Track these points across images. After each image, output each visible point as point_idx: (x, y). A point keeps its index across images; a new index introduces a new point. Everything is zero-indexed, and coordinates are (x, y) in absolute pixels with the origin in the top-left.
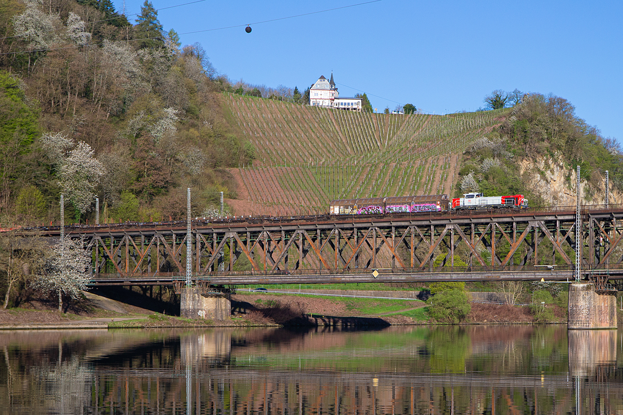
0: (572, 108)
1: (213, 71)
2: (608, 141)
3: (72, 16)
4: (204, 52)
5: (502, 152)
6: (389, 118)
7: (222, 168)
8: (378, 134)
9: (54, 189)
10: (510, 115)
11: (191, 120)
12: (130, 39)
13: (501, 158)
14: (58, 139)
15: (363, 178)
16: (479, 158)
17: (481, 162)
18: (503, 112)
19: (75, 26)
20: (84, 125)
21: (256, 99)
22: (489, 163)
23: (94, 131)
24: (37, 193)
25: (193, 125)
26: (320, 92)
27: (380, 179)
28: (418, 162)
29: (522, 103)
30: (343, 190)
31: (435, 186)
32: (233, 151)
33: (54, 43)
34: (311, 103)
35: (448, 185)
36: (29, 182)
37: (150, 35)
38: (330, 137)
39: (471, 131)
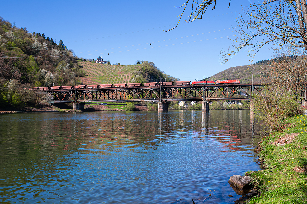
0: (154, 64)
1: (75, 55)
2: (162, 71)
3: (44, 43)
4: (73, 51)
5: (140, 74)
6: (114, 66)
7: (78, 77)
8: (113, 69)
9: (43, 81)
10: (141, 65)
11: (71, 66)
12: (57, 48)
13: (140, 75)
14: (44, 70)
15: (110, 79)
16: (135, 75)
17: (136, 76)
18: (140, 65)
19: (45, 45)
20: (48, 67)
21: (85, 61)
22: (137, 76)
23: (51, 68)
24: (39, 82)
25: (72, 67)
26: (99, 60)
27: (114, 79)
28: (122, 76)
29: (144, 63)
30: (105, 82)
31: (126, 81)
32: (81, 73)
33: (41, 49)
34: (97, 62)
35: (129, 81)
36: (37, 80)
37: (62, 47)
38: (102, 70)
39: (133, 69)
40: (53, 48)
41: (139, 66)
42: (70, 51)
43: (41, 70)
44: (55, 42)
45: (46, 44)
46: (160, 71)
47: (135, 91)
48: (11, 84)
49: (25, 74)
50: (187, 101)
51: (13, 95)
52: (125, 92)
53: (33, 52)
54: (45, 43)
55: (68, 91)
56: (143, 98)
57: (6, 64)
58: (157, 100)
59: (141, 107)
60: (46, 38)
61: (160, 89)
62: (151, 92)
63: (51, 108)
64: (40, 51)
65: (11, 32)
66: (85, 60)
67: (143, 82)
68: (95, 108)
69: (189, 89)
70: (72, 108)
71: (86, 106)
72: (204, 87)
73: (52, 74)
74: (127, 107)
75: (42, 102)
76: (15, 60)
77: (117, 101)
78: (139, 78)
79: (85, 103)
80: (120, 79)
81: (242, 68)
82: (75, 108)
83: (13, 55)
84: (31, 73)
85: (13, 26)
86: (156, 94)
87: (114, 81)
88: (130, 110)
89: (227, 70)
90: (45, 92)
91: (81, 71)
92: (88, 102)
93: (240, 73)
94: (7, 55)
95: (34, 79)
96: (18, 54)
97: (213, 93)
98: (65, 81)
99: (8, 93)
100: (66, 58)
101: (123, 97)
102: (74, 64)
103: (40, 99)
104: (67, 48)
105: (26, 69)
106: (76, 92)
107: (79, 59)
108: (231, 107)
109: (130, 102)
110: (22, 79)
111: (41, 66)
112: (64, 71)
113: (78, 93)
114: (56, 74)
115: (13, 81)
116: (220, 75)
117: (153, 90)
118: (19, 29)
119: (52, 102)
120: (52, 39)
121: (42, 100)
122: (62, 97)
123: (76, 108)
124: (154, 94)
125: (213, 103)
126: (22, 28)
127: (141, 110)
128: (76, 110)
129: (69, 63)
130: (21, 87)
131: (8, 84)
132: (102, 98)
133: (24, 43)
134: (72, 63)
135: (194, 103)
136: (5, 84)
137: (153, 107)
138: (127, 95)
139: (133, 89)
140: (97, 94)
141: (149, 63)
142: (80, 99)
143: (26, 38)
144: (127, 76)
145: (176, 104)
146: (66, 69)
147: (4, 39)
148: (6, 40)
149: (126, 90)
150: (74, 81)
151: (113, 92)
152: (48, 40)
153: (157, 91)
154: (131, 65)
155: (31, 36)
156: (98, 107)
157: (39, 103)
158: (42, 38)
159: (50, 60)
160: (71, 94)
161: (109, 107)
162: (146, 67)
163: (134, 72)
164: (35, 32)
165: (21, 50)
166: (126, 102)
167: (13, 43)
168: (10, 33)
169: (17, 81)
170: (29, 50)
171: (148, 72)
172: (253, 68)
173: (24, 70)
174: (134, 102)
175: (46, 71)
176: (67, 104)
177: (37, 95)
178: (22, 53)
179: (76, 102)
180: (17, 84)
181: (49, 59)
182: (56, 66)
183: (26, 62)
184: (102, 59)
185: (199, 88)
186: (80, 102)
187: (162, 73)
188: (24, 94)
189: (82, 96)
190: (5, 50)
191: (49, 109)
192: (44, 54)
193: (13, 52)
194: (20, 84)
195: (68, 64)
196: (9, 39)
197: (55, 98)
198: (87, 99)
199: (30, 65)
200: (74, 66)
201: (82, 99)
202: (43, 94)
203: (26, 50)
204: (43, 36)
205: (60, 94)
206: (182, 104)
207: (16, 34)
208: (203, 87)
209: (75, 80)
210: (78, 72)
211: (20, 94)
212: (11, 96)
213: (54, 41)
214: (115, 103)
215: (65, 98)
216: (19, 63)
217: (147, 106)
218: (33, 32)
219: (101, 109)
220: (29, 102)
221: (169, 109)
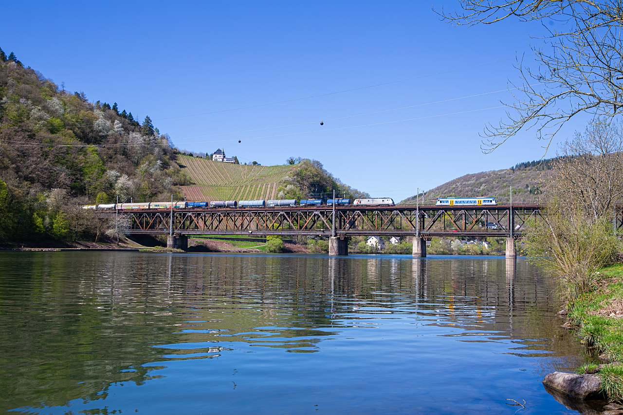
0: (322, 165)
1: (173, 145)
2: (336, 179)
3: (116, 122)
4: (170, 137)
5: (294, 183)
6: (246, 166)
7: (178, 186)
8: (242, 173)
9: (111, 193)
10: (297, 168)
11: (165, 165)
12: (140, 131)
13: (294, 185)
14: (113, 173)
15: (237, 191)
16: (285, 184)
17: (286, 186)
18: (294, 166)
19: (117, 125)
20: (123, 167)
21: (191, 157)
22: (289, 187)
23: (127, 169)
24: (105, 195)
25: (166, 168)
26: (217, 155)
27: (244, 191)
28: (259, 185)
29: (302, 162)
30: (229, 196)
31: (267, 196)
32: (183, 179)
33: (110, 133)
34: (213, 160)
35: (273, 195)
36: (101, 190)
37: (149, 130)
38: (222, 174)
39: (281, 173)
40: (133, 131)
41: (293, 168)
42: (164, 138)
43: (108, 171)
44: (136, 121)
45: (120, 124)
46: (333, 178)
47: (285, 214)
48: (52, 197)
49: (78, 179)
50: (384, 237)
51: (56, 218)
52: (267, 216)
53: (95, 138)
54: (118, 122)
55: (158, 212)
56: (301, 228)
57: (45, 159)
58: (327, 233)
59: (294, 246)
60: (121, 112)
61: (334, 212)
62: (316, 218)
63: (124, 243)
64: (108, 135)
65: (55, 100)
66: (191, 155)
67: (301, 198)
68: (208, 245)
69: (389, 213)
70: (165, 245)
71: (192, 242)
72: (417, 211)
73: (129, 180)
74: (269, 246)
75: (109, 232)
76: (62, 153)
77: (251, 233)
78: (293, 190)
79: (189, 236)
80: (257, 192)
81: (489, 175)
82: (170, 245)
83: (59, 143)
84: (89, 178)
85: (60, 88)
86: (325, 221)
87: (246, 195)
88: (275, 251)
89: (459, 179)
90: (116, 213)
91: (184, 175)
92: (194, 234)
93: (485, 186)
94: (46, 142)
95: (96, 188)
96: (67, 140)
97: (434, 222)
98: (153, 194)
99: (46, 215)
100: (157, 149)
101: (262, 226)
102: (171, 161)
103: (105, 226)
104: (158, 131)
105: (80, 169)
106: (173, 214)
107: (179, 153)
108: (468, 250)
109: (276, 236)
110: (72, 188)
111: (109, 164)
112: (151, 175)
113: (177, 218)
114: (136, 180)
115: (56, 191)
116: (448, 189)
117: (320, 215)
118: (70, 95)
119: (128, 232)
120: (130, 113)
121: (108, 228)
122: (147, 223)
123: (173, 245)
124: (321, 222)
125: (433, 242)
126: (77, 94)
127: (295, 252)
128: (172, 249)
129: (161, 159)
130: (71, 203)
131: (47, 196)
132: (222, 226)
133: (79, 120)
134: (167, 160)
135: (397, 241)
136: (42, 197)
137: (317, 247)
138: (268, 222)
139: (282, 210)
140: (212, 219)
141: (312, 162)
142: (180, 228)
143: (82, 111)
144: (269, 186)
145: (363, 242)
146: (156, 171)
147: (42, 113)
148: (47, 116)
149: (268, 213)
150: (169, 194)
151: (243, 216)
152: (124, 115)
153: (327, 217)
154: (278, 166)
155: (92, 109)
156: (214, 244)
157: (102, 234)
158: (113, 112)
159: (125, 153)
160: (164, 218)
161: (234, 245)
162: (306, 170)
163: (282, 178)
164: (99, 101)
165: (73, 135)
166: (268, 235)
167: (59, 120)
168: (55, 103)
169: (64, 192)
170: (88, 134)
171: (309, 180)
172: (511, 177)
173: (77, 172)
174: (282, 236)
175: (117, 173)
176: (156, 236)
177: (99, 219)
178: (74, 139)
179: (173, 234)
180: (64, 198)
181: (124, 151)
182: (137, 164)
183: (81, 157)
184: (224, 154)
185: (409, 213)
186: (180, 234)
187: (337, 183)
188: (77, 216)
189: (184, 223)
190: (44, 134)
191: (121, 247)
192: (116, 142)
193: (58, 138)
194: (69, 197)
195: (159, 162)
196: (53, 113)
197: (134, 226)
198: (193, 229)
199: (90, 163)
200: (169, 166)
201: (183, 227)
202: (112, 217)
203: (81, 134)
204: (115, 108)
205: (143, 217)
206: (373, 241)
207: (65, 105)
208: (416, 209)
209: (171, 191)
210: (178, 176)
211: (68, 216)
212: (51, 219)
213: (135, 119)
214: (247, 237)
215: (152, 227)
216: (68, 157)
217: (306, 244)
218: (95, 102)
219: (220, 248)
220: (84, 232)
221: (349, 250)
